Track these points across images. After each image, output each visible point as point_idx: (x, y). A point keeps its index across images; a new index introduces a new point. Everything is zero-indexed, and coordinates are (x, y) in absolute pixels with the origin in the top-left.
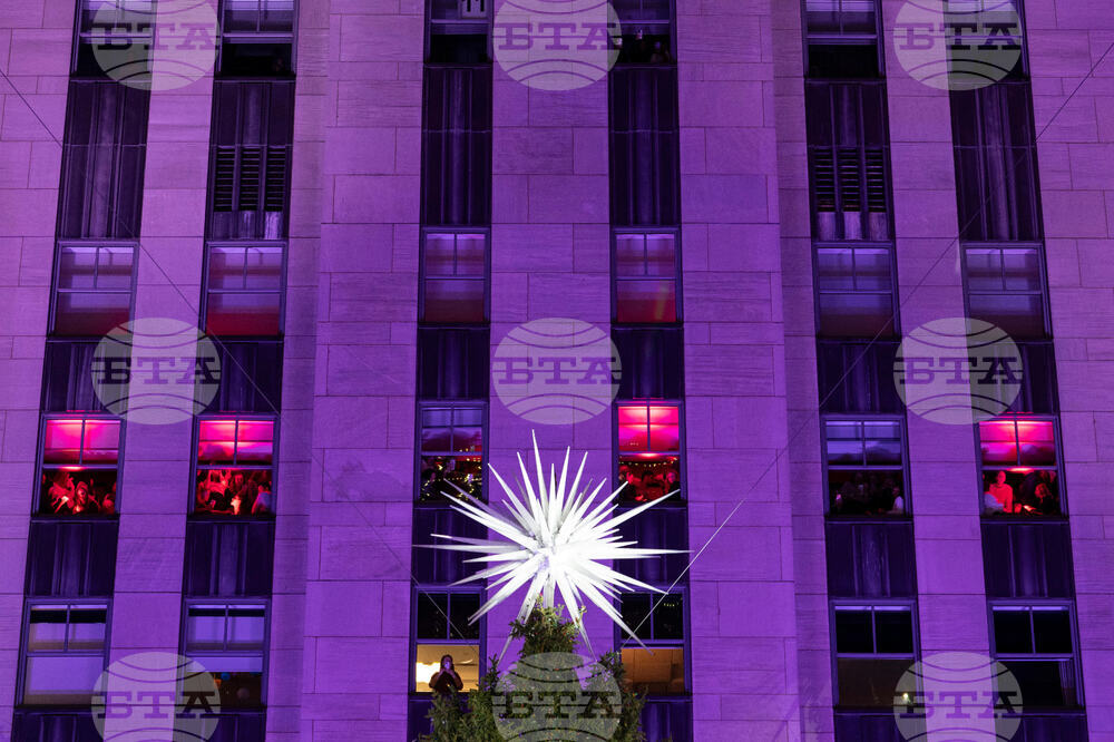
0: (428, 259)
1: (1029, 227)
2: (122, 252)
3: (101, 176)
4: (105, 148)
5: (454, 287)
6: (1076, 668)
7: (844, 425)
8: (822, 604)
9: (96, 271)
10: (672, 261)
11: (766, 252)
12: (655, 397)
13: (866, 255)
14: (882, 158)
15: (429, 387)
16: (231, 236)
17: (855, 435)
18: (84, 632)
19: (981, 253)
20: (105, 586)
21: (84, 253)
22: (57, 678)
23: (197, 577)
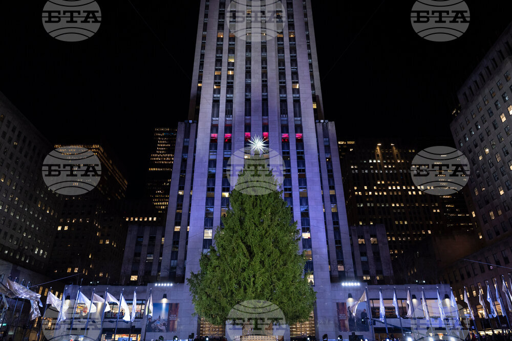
0: (245, 119)
1: (300, 116)
2: (217, 119)
3: (215, 112)
4: (216, 109)
5: (248, 122)
6: (304, 156)
7: (283, 134)
8: (281, 150)
10: (268, 119)
11: (276, 118)
12: (266, 132)
13: (285, 119)
14: (287, 110)
15: (246, 131)
16: (227, 117)
17: (285, 135)
18: (215, 153)
19: (296, 118)
20: (216, 149)
21: (214, 119)
22: (212, 157)
23: (225, 148)
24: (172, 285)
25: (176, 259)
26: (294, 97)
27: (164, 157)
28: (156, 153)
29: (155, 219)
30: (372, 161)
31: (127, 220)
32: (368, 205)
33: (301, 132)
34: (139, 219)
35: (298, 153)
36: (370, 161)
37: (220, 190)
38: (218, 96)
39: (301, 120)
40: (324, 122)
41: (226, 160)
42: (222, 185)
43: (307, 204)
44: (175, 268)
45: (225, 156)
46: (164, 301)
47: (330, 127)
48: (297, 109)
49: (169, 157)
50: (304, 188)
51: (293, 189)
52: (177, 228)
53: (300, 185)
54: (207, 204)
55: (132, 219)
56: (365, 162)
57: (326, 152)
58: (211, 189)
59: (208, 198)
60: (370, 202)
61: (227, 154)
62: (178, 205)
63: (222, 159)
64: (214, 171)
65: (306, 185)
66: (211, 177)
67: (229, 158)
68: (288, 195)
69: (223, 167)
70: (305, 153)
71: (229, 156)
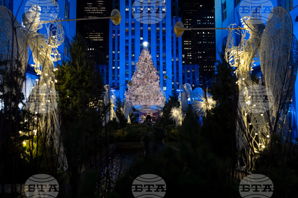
2: (128, 19)
3: (127, 16)
8: (156, 36)
16: (132, 19)
18: (128, 37)
19: (163, 20)
20: (128, 35)
22: (127, 39)
23: (132, 35)
24: (115, 91)
25: (114, 80)
27: (92, 9)
28: (87, 7)
29: (93, 49)
30: (209, 17)
32: (204, 42)
33: (165, 27)
35: (163, 37)
36: (208, 17)
37: (131, 53)
40: (177, 17)
41: (133, 40)
43: (165, 60)
44: (114, 83)
49: (95, 9)
50: (165, 53)
51: (160, 53)
52: (114, 68)
53: (163, 52)
54: (126, 60)
56: (205, 18)
58: (127, 53)
59: (126, 57)
60: (205, 41)
61: (133, 37)
62: (113, 58)
63: (131, 39)
64: (128, 45)
65: (165, 51)
66: (127, 47)
67: (134, 39)
68: (158, 56)
69: (132, 43)
70: (166, 37)
71: (134, 38)
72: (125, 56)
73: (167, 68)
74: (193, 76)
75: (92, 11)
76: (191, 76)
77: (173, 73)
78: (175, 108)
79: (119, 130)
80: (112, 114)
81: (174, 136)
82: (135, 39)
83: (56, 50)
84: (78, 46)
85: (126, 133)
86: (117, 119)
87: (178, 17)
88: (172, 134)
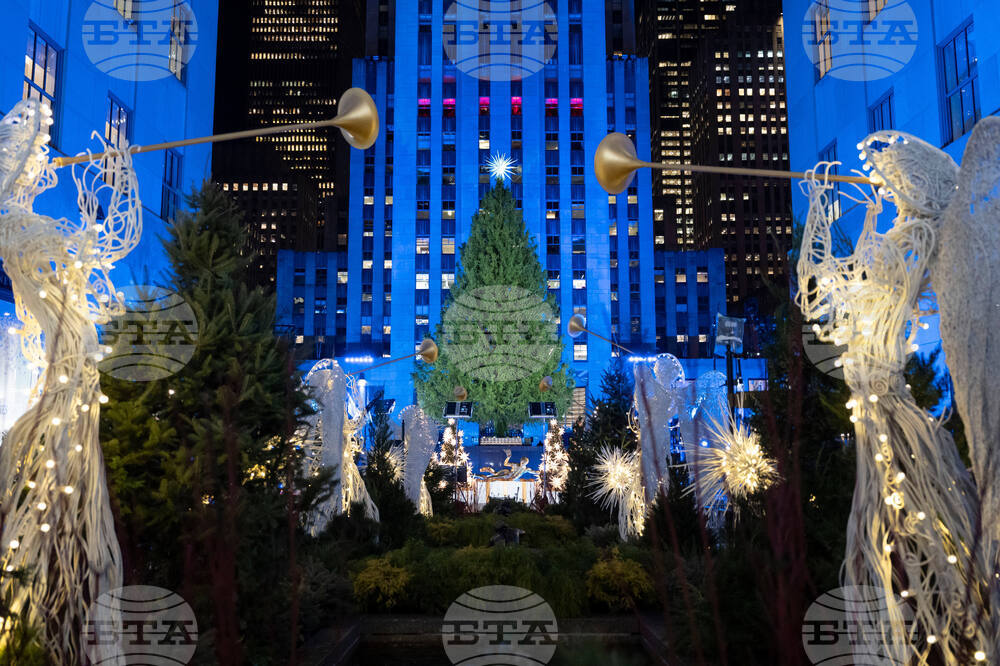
1: (581, 63)
2: (429, 67)
3: (425, 53)
6: (583, 143)
7: (548, 99)
8: (544, 132)
9: (424, 70)
12: (518, 95)
13: (553, 67)
15: (481, 94)
16: (447, 64)
18: (427, 137)
19: (573, 67)
20: (429, 130)
21: (423, 67)
22: (423, 145)
23: (444, 127)
24: (371, 359)
25: (370, 315)
26: (570, 20)
27: (283, 25)
28: (265, 16)
29: (285, 187)
30: (765, 54)
31: (226, 189)
32: (744, 156)
33: (581, 95)
34: (250, 187)
35: (573, 137)
36: (761, 55)
37: (440, 205)
38: (428, 17)
39: (582, 70)
40: (629, 58)
42: (442, 198)
43: (584, 231)
45: (446, 143)
46: (362, 383)
47: (638, 71)
48: (576, 47)
50: (581, 203)
51: (561, 205)
52: (367, 264)
53: (573, 197)
54: (418, 232)
55: (236, 186)
56: (748, 56)
57: (627, 122)
58: (423, 206)
59: (419, 221)
60: (748, 150)
61: (450, 138)
62: (365, 223)
63: (440, 149)
64: (426, 170)
65: (583, 196)
66: (423, 182)
67: (454, 146)
68: (553, 216)
69: (443, 164)
70: (585, 137)
71: (452, 143)
72: (413, 217)
73: (590, 264)
74: (700, 299)
75: (283, 34)
76: (693, 300)
77: (614, 287)
78: (617, 452)
79: (372, 562)
80: (351, 482)
81: (607, 590)
82: (457, 148)
83: (107, 277)
84: (206, 233)
85: (403, 577)
86: (370, 503)
87: (633, 57)
88: (596, 579)
